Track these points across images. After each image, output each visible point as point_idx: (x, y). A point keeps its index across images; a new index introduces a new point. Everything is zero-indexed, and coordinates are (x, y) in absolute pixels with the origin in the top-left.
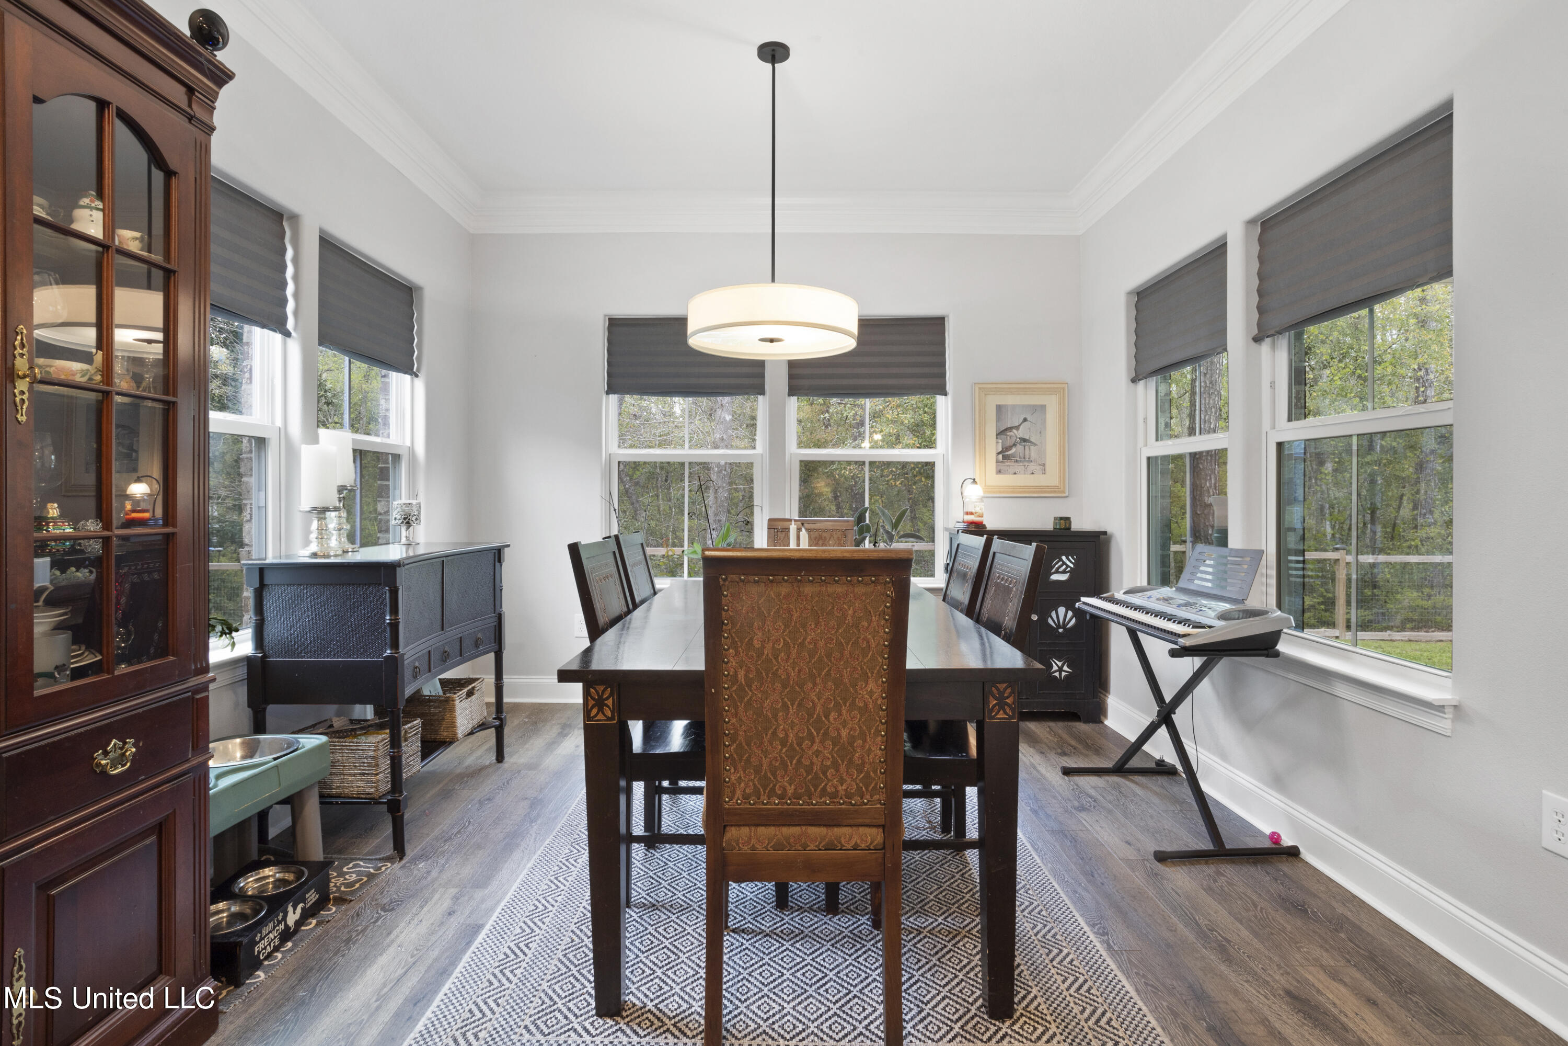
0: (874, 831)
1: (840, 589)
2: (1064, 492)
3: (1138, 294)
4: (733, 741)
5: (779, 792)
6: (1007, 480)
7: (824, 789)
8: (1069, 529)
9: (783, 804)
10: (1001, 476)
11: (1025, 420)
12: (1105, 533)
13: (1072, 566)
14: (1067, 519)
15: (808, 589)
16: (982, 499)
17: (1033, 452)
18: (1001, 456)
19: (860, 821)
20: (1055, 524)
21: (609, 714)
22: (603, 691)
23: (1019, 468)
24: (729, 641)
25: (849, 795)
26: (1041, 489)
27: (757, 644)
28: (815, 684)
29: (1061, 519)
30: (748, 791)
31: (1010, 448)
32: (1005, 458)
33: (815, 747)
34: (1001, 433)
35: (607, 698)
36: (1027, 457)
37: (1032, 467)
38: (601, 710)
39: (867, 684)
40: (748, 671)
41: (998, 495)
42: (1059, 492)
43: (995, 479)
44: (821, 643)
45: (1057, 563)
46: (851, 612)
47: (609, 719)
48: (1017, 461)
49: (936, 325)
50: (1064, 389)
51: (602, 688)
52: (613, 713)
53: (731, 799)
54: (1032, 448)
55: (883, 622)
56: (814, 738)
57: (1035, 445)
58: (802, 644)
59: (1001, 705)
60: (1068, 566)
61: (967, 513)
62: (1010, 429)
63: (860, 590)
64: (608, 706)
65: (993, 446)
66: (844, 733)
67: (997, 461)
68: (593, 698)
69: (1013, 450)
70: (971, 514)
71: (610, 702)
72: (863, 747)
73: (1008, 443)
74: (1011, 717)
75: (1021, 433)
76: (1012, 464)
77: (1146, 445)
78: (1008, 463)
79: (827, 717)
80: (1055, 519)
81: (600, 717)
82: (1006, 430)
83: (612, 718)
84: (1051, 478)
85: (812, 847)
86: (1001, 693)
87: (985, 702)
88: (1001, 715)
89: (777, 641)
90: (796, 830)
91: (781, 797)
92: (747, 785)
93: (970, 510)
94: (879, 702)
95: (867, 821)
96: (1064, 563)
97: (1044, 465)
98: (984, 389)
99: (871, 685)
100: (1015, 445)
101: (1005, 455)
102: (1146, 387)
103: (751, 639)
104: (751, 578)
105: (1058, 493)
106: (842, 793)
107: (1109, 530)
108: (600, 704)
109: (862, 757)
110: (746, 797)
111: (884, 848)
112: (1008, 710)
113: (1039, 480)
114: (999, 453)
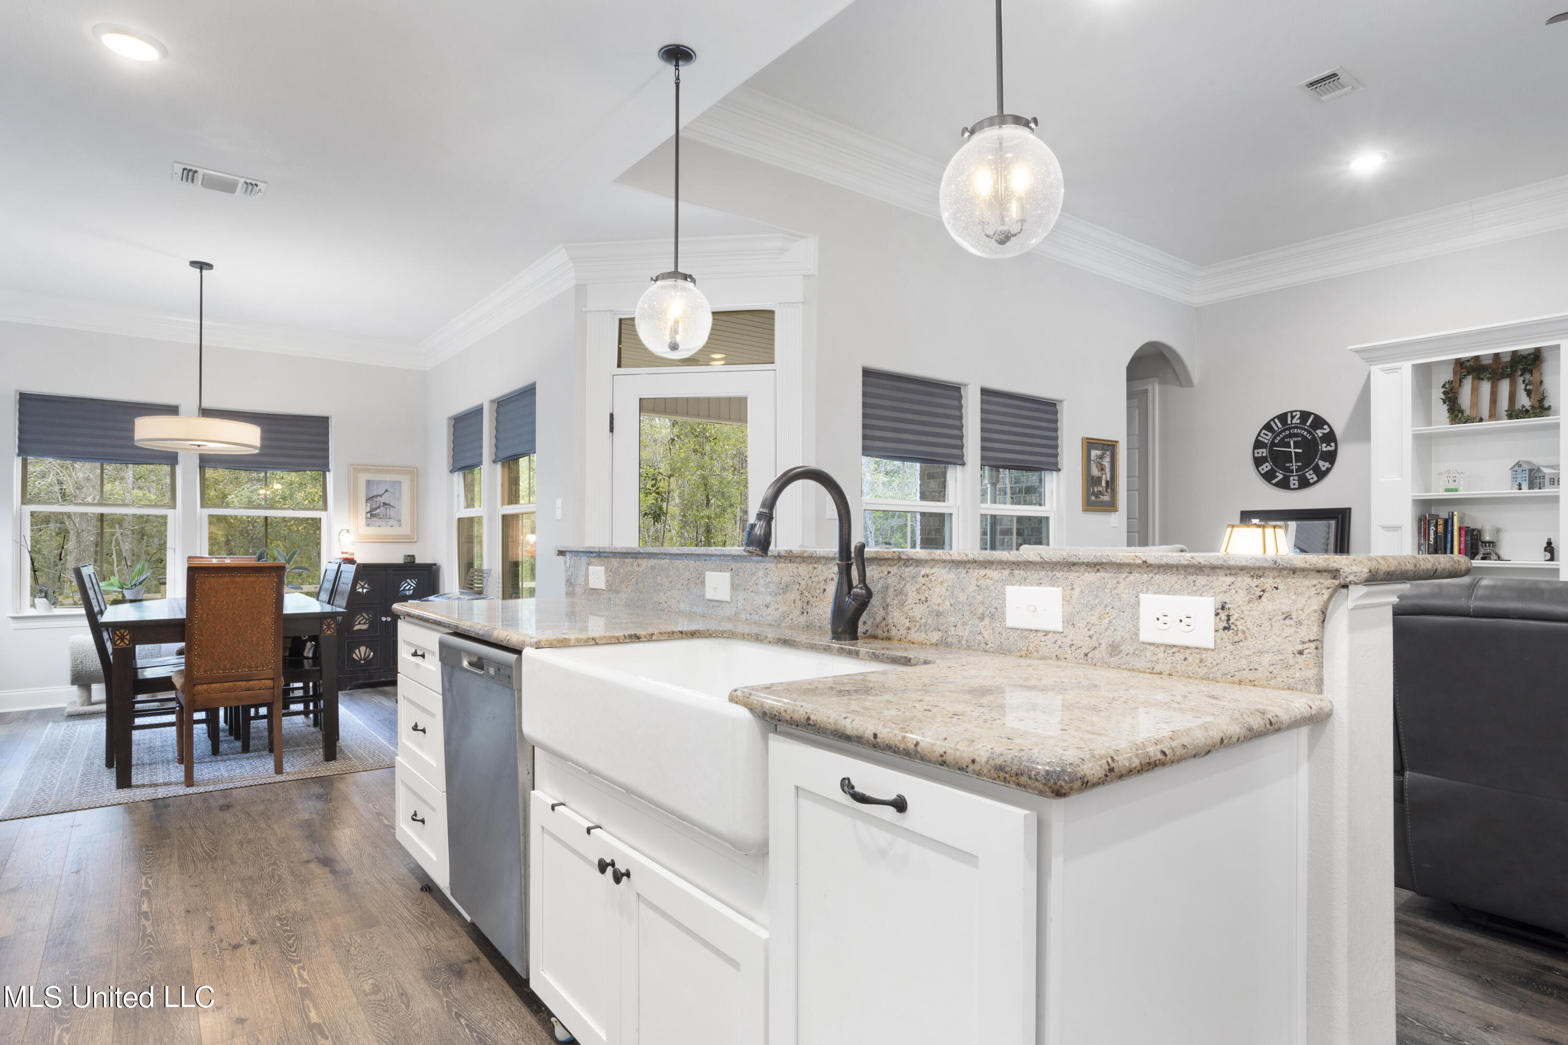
0: (269, 681)
1: (253, 579)
2: (414, 539)
3: (455, 419)
4: (199, 647)
5: (222, 667)
6: (374, 531)
7: (245, 664)
8: (414, 562)
9: (224, 673)
10: (368, 528)
11: (387, 491)
12: (435, 565)
13: (414, 586)
14: (413, 557)
15: (238, 579)
16: (354, 543)
17: (392, 512)
18: (369, 515)
19: (262, 677)
20: (405, 559)
21: (128, 643)
22: (124, 632)
23: (380, 522)
24: (198, 602)
25: (256, 667)
26: (398, 537)
27: (212, 603)
28: (241, 619)
29: (408, 556)
30: (206, 668)
31: (376, 509)
32: (372, 516)
33: (241, 646)
34: (368, 499)
35: (126, 635)
36: (388, 515)
37: (391, 522)
38: (122, 641)
39: (265, 618)
40: (208, 614)
41: (367, 541)
42: (412, 539)
43: (365, 530)
44: (244, 602)
45: (405, 584)
46: (258, 588)
47: (127, 645)
48: (380, 518)
49: (322, 423)
50: (414, 471)
51: (123, 631)
52: (129, 642)
53: (198, 673)
54: (391, 509)
55: (272, 592)
56: (240, 642)
57: (393, 507)
58: (235, 602)
59: (329, 628)
60: (411, 586)
61: (343, 553)
62: (376, 496)
63: (261, 579)
64: (127, 639)
65: (363, 508)
66: (255, 639)
67: (366, 518)
68: (118, 636)
69: (378, 511)
70: (346, 553)
71: (128, 637)
72: (263, 645)
73: (374, 506)
74: (333, 633)
75: (382, 500)
76: (377, 520)
77: (458, 511)
78: (374, 519)
79: (246, 632)
80: (405, 556)
81: (122, 644)
82: (373, 497)
83: (129, 644)
84: (405, 530)
85: (239, 690)
86: (329, 623)
87: (321, 627)
88: (329, 632)
89: (223, 601)
90: (231, 684)
91: (223, 670)
92: (206, 665)
93: (344, 551)
94: (271, 625)
95: (265, 677)
96: (409, 584)
97: (400, 521)
98: (358, 469)
99: (267, 619)
100: (379, 507)
101: (372, 514)
102: (459, 476)
103: (210, 601)
104: (210, 575)
105: (409, 540)
106: (253, 666)
107: (438, 562)
108: (122, 638)
109: (263, 649)
110: (205, 671)
111: (273, 688)
112: (332, 630)
113: (396, 531)
114: (368, 513)
